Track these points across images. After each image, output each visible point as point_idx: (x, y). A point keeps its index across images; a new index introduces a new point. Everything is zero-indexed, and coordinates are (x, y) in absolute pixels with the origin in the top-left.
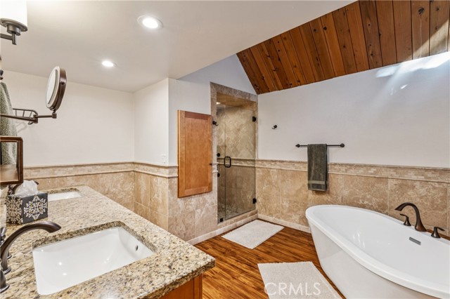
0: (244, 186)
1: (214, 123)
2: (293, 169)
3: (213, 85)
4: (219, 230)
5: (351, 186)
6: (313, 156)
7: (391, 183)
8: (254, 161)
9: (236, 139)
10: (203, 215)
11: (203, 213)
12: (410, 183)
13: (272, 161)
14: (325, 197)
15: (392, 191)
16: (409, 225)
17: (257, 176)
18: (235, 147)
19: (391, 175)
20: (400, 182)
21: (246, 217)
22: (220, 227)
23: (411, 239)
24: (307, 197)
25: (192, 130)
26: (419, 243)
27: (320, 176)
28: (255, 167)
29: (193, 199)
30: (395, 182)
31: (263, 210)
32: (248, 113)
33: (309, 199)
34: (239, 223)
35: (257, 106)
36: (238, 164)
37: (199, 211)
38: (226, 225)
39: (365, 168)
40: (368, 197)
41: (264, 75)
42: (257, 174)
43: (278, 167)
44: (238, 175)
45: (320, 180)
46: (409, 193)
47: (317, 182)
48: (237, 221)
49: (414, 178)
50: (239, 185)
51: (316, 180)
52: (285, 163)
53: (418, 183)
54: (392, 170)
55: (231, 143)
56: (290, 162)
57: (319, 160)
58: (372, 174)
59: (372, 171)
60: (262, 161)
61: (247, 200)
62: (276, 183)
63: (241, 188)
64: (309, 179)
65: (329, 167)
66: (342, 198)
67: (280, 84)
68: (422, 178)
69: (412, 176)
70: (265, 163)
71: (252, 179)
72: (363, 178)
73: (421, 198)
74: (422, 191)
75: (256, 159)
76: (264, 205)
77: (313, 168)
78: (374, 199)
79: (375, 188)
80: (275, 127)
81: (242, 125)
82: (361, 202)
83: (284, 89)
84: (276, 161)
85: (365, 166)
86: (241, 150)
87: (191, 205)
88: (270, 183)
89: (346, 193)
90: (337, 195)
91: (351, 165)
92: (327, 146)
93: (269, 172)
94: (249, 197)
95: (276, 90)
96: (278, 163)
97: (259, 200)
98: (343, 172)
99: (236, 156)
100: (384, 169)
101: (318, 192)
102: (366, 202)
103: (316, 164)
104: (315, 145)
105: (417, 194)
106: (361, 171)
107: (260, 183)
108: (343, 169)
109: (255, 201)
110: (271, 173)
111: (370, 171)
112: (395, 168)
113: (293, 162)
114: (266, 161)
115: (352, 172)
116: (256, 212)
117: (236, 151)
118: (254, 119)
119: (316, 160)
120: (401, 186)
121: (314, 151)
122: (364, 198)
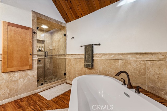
0: (61, 67)
1: (35, 33)
2: (80, 58)
3: (33, 12)
4: (38, 90)
5: (103, 65)
6: (87, 50)
7: (121, 62)
8: (65, 55)
9: (58, 45)
10: (26, 82)
11: (26, 81)
12: (129, 61)
13: (72, 55)
14: (92, 71)
15: (121, 66)
16: (125, 85)
17: (66, 62)
18: (58, 49)
19: (121, 58)
20: (124, 61)
21: (59, 82)
22: (40, 88)
23: (125, 93)
24: (85, 71)
25: (14, 34)
26: (128, 96)
27: (89, 60)
28: (65, 58)
29: (16, 74)
30: (122, 61)
31: (69, 78)
32: (62, 32)
33: (86, 72)
34: (53, 85)
35: (66, 29)
36: (59, 57)
37: (22, 80)
38: (44, 87)
39: (109, 55)
40: (110, 70)
41: (66, 12)
42: (66, 61)
43: (74, 57)
44: (59, 62)
45: (89, 62)
46: (129, 67)
47: (88, 63)
48: (52, 84)
49: (131, 58)
50: (60, 67)
51: (87, 62)
52: (77, 55)
53: (132, 62)
54: (121, 55)
55: (57, 47)
56: (79, 54)
57: (89, 52)
58: (112, 58)
59: (112, 56)
60: (68, 55)
61: (62, 74)
62: (73, 65)
63: (60, 68)
64: (85, 62)
65: (94, 56)
66: (99, 71)
67: (74, 17)
68: (134, 58)
69: (130, 57)
70: (69, 56)
71: (64, 64)
72: (108, 60)
73: (134, 69)
74: (135, 65)
75: (66, 54)
76: (69, 76)
77: (86, 57)
78: (113, 71)
79: (113, 65)
80: (73, 38)
81: (61, 38)
82: (107, 73)
83: (76, 19)
84: (73, 54)
85: (109, 54)
86: (60, 50)
87: (15, 77)
88: (71, 65)
89: (101, 68)
90: (97, 70)
91: (103, 54)
92: (93, 45)
93: (70, 60)
94: (63, 72)
95: (73, 20)
96: (74, 55)
97: (67, 73)
98: (100, 58)
99: (59, 53)
100: (117, 55)
101: (89, 69)
102: (109, 73)
103: (88, 54)
104: (87, 45)
105: (132, 67)
106: (107, 57)
107: (67, 65)
108: (100, 56)
109: (65, 74)
110: (71, 61)
111: (111, 57)
112: (122, 54)
113: (80, 54)
114: (69, 55)
115: (104, 57)
116: (66, 80)
117: (58, 51)
118: (65, 35)
119: (88, 53)
120: (125, 63)
121: (87, 48)
122: (108, 71)
